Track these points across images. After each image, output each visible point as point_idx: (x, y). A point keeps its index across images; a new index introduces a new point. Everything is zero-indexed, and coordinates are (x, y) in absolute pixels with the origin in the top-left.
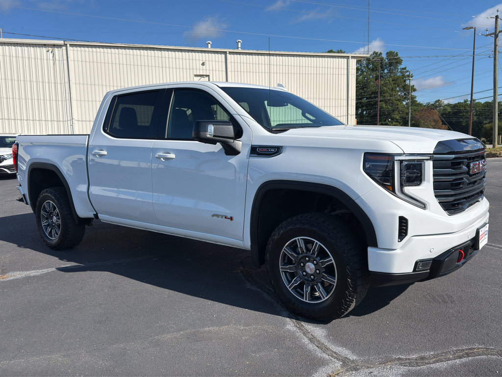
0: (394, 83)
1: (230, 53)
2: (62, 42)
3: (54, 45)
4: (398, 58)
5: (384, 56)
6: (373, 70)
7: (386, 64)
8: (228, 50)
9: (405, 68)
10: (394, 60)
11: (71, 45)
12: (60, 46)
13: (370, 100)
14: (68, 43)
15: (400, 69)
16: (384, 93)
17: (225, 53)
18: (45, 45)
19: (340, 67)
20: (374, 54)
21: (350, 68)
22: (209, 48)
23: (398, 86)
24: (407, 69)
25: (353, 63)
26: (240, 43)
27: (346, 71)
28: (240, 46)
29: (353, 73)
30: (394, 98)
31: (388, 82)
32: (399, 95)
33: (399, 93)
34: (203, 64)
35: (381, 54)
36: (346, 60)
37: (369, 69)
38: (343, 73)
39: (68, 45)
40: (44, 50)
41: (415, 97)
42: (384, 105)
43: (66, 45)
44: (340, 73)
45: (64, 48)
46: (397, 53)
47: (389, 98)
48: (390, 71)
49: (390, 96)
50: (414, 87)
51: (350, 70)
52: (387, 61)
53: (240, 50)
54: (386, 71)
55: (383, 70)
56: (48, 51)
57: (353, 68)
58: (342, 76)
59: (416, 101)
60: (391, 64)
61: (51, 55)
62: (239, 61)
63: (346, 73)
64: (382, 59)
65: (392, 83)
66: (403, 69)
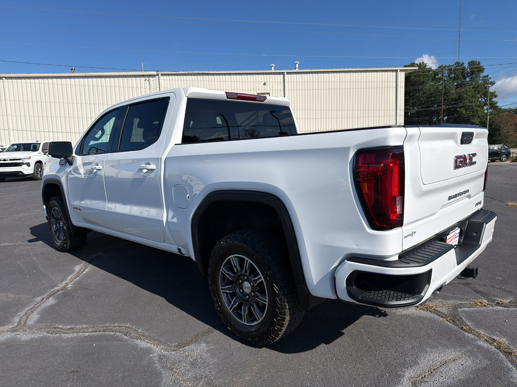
0: (474, 91)
1: (288, 73)
2: (155, 73)
3: (150, 75)
4: (480, 67)
5: (466, 65)
6: (455, 79)
7: (468, 73)
8: (285, 71)
9: (487, 76)
10: (476, 68)
11: (162, 75)
12: (154, 76)
13: (450, 107)
14: (160, 73)
15: (482, 77)
16: (464, 100)
17: (283, 73)
18: (143, 76)
19: (389, 81)
20: (456, 64)
21: (399, 81)
22: (273, 70)
23: (478, 93)
24: (489, 77)
25: (402, 76)
26: (297, 65)
27: (394, 84)
28: (297, 67)
29: (402, 86)
30: (474, 104)
31: (468, 89)
32: (480, 101)
33: (480, 100)
34: (265, 84)
35: (463, 64)
36: (394, 73)
37: (450, 78)
38: (391, 86)
39: (160, 75)
40: (143, 79)
41: (497, 103)
42: (464, 111)
43: (158, 75)
44: (389, 86)
45: (157, 77)
46: (479, 62)
47: (469, 104)
48: (472, 80)
49: (470, 103)
50: (496, 94)
51: (399, 83)
52: (469, 70)
53: (297, 70)
54: (468, 79)
55: (465, 79)
56: (145, 80)
57: (402, 81)
58: (391, 89)
59: (498, 106)
60: (472, 73)
61: (148, 83)
62: (295, 81)
63: (394, 86)
64: (464, 69)
65: (472, 90)
66: (485, 77)
